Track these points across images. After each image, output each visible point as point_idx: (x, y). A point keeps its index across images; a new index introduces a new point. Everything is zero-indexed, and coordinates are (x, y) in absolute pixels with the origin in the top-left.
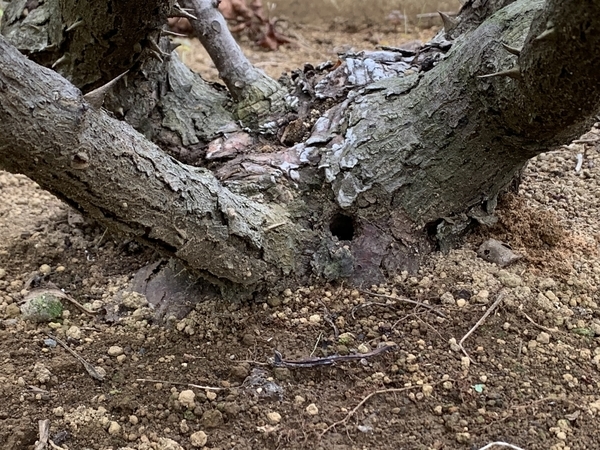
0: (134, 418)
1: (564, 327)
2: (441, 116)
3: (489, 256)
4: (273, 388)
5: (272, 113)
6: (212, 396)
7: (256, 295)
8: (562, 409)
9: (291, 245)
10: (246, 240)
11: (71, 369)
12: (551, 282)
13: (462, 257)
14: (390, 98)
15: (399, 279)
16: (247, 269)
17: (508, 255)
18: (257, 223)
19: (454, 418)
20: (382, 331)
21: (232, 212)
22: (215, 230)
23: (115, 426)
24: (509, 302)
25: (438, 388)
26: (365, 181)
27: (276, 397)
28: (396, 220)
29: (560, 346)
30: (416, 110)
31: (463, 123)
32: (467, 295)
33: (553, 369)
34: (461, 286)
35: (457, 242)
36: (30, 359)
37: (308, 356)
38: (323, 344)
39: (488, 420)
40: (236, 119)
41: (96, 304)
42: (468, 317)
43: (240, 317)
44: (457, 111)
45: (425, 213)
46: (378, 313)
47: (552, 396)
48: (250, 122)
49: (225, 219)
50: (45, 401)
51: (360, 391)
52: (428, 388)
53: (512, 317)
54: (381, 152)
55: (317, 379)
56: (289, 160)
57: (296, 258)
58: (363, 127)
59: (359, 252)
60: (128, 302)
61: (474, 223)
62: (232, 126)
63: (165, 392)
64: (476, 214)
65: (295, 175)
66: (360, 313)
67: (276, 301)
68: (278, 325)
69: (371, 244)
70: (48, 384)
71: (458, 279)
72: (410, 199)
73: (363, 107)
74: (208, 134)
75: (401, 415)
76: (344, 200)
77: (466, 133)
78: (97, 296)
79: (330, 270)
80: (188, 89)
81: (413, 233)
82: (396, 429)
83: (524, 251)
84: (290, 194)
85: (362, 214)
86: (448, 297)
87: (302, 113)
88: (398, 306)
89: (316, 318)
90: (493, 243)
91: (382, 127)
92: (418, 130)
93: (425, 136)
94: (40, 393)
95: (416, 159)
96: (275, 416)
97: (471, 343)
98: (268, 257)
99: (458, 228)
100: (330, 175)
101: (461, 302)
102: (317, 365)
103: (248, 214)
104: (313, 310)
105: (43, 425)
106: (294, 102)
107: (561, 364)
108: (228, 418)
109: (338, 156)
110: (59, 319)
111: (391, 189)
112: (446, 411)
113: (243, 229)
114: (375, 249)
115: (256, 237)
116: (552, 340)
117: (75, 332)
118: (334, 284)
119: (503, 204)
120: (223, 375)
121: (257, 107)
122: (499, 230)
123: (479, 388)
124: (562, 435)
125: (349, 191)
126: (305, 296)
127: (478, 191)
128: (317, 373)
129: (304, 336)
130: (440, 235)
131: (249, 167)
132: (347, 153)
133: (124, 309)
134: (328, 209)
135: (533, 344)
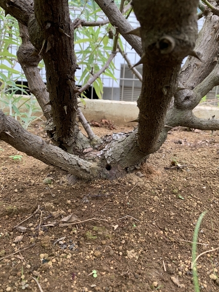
0: (58, 206)
1: (149, 191)
2: (128, 147)
3: (138, 175)
4: (87, 201)
5: (98, 144)
6: (75, 202)
7: (89, 181)
8: (144, 209)
9: (96, 171)
10: (85, 170)
11: (48, 194)
12: (149, 181)
13: (132, 176)
14: (119, 142)
15: (118, 179)
16: (86, 176)
17: (142, 175)
18: (88, 166)
19: (121, 210)
20: (112, 190)
21: (81, 164)
22: (77, 168)
23: (54, 207)
24: (139, 185)
25: (120, 203)
26: (113, 159)
27: (87, 203)
28: (119, 167)
29: (147, 195)
30: (123, 145)
31: (132, 148)
32: (131, 183)
33: (144, 200)
34: (131, 181)
35: (132, 172)
36: (41, 191)
37: (96, 194)
38: (100, 192)
39: (129, 210)
40: (91, 145)
41: (58, 181)
42: (130, 188)
43: (84, 185)
44: (131, 146)
45: (125, 166)
46: (113, 186)
47: (142, 206)
48: (93, 145)
49: (79, 166)
50: (41, 201)
51: (104, 202)
52: (118, 203)
53: (139, 188)
54: (116, 153)
55: (97, 199)
56: (99, 154)
57: (97, 173)
58: (113, 148)
59: (111, 173)
60: (64, 181)
61: (136, 168)
62: (89, 146)
63: (66, 200)
64: (136, 166)
65: (100, 157)
66: (109, 186)
67: (93, 182)
68: (92, 187)
69: (113, 171)
70: (43, 197)
71: (130, 179)
72: (121, 163)
73: (114, 144)
74: (84, 147)
75: (111, 208)
76: (109, 162)
77: (133, 150)
78: (59, 179)
79: (104, 176)
80: (82, 139)
81: (122, 169)
82: (109, 211)
83: (145, 174)
84: (98, 160)
85: (112, 165)
86: (127, 183)
87: (103, 144)
88: (117, 185)
89: (100, 186)
90: (139, 172)
91: (117, 148)
92: (124, 149)
93: (125, 150)
94: (41, 199)
95: (123, 155)
96: (86, 207)
97: (130, 193)
98: (91, 173)
99: (132, 169)
100: (106, 157)
101: (130, 184)
102: (97, 196)
103: (86, 165)
104: (100, 184)
105: (39, 206)
106: (102, 142)
107: (146, 199)
108: (77, 207)
109: (108, 153)
110: (50, 184)
111: (118, 161)
112: (120, 208)
113: (84, 168)
114: (114, 172)
115: (87, 169)
116: (146, 194)
117: (52, 186)
118: (105, 179)
119: (142, 164)
120: (78, 197)
121: (95, 143)
122: (140, 170)
123: (128, 203)
124: (142, 215)
125: (109, 160)
126: (99, 181)
127: (135, 162)
128: (97, 198)
129: (97, 190)
130: (128, 170)
131: (91, 155)
132: (109, 153)
133: (63, 182)
134: (105, 164)
135: (142, 194)
